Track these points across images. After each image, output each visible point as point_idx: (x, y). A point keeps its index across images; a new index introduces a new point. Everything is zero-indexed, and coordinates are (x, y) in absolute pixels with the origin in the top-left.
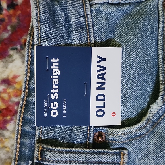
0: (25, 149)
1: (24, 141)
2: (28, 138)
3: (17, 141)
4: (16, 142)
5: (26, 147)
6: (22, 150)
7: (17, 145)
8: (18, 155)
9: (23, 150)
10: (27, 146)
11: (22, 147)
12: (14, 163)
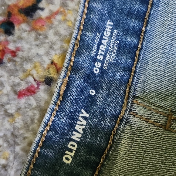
0: (94, 16)
1: (95, 5)
2: (101, 2)
3: (84, 4)
4: (83, 6)
5: (95, 13)
6: (90, 17)
7: (83, 10)
8: (84, 23)
9: (92, 17)
10: (97, 12)
11: (90, 14)
12: (77, 33)
